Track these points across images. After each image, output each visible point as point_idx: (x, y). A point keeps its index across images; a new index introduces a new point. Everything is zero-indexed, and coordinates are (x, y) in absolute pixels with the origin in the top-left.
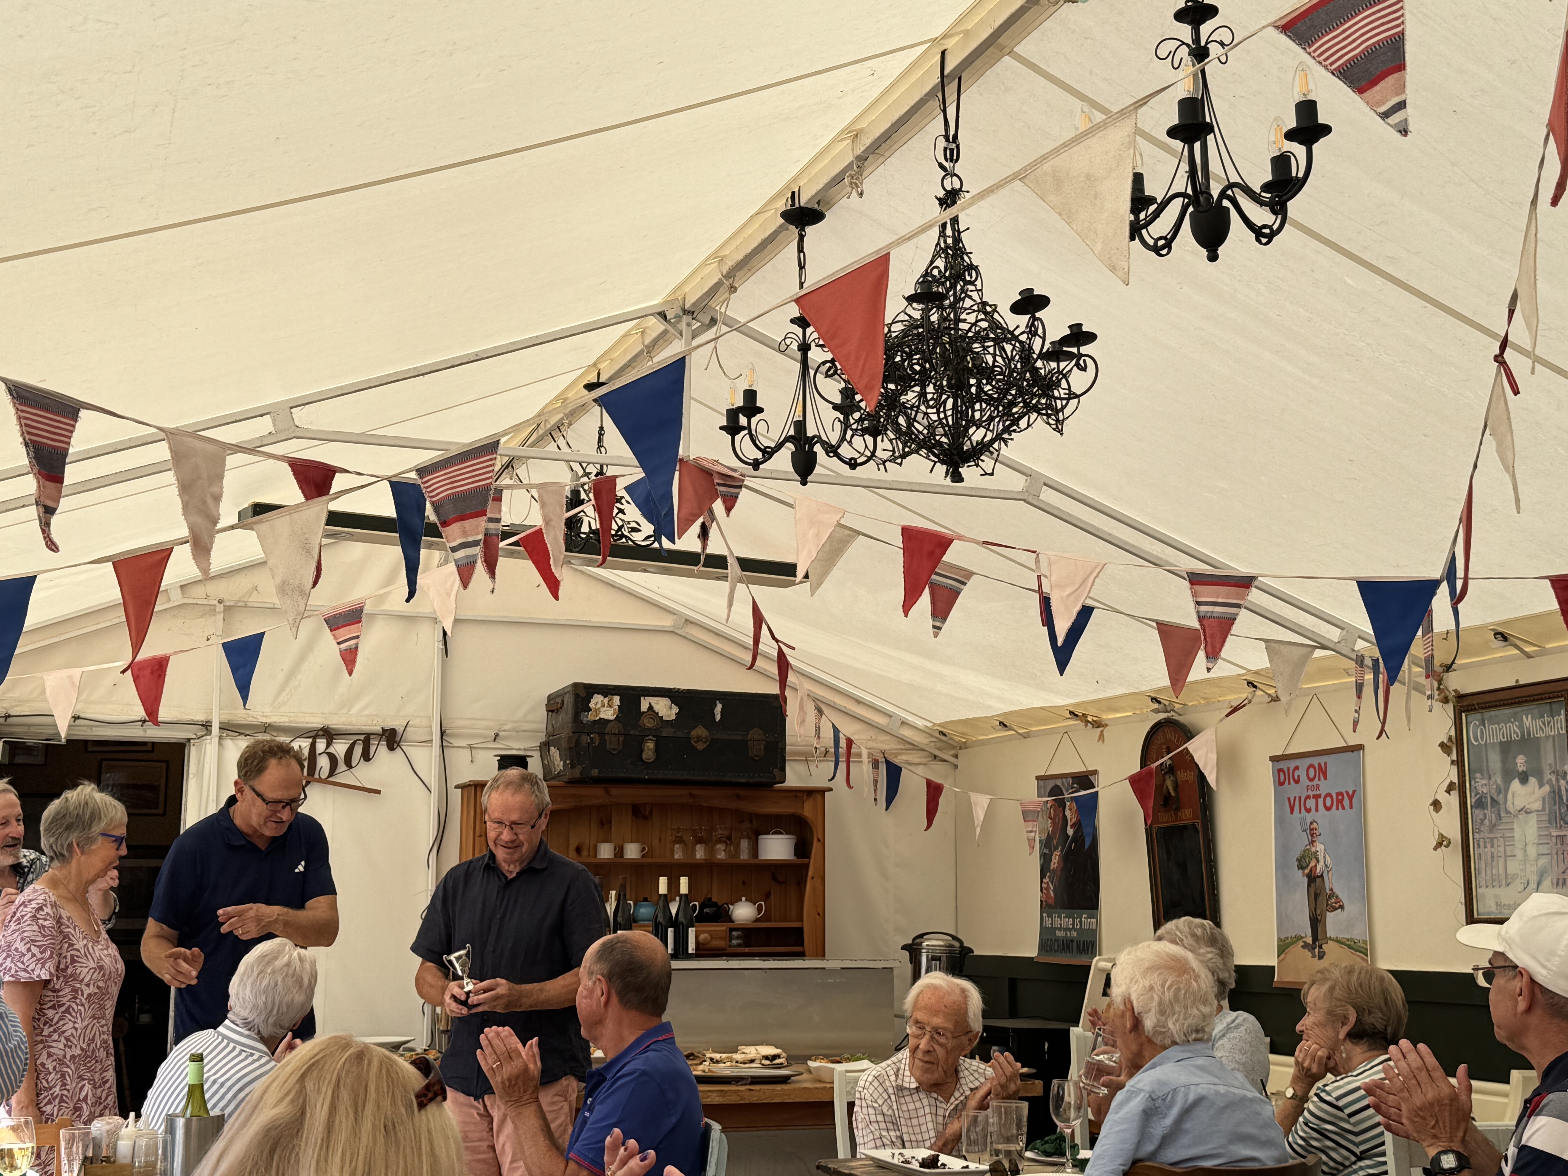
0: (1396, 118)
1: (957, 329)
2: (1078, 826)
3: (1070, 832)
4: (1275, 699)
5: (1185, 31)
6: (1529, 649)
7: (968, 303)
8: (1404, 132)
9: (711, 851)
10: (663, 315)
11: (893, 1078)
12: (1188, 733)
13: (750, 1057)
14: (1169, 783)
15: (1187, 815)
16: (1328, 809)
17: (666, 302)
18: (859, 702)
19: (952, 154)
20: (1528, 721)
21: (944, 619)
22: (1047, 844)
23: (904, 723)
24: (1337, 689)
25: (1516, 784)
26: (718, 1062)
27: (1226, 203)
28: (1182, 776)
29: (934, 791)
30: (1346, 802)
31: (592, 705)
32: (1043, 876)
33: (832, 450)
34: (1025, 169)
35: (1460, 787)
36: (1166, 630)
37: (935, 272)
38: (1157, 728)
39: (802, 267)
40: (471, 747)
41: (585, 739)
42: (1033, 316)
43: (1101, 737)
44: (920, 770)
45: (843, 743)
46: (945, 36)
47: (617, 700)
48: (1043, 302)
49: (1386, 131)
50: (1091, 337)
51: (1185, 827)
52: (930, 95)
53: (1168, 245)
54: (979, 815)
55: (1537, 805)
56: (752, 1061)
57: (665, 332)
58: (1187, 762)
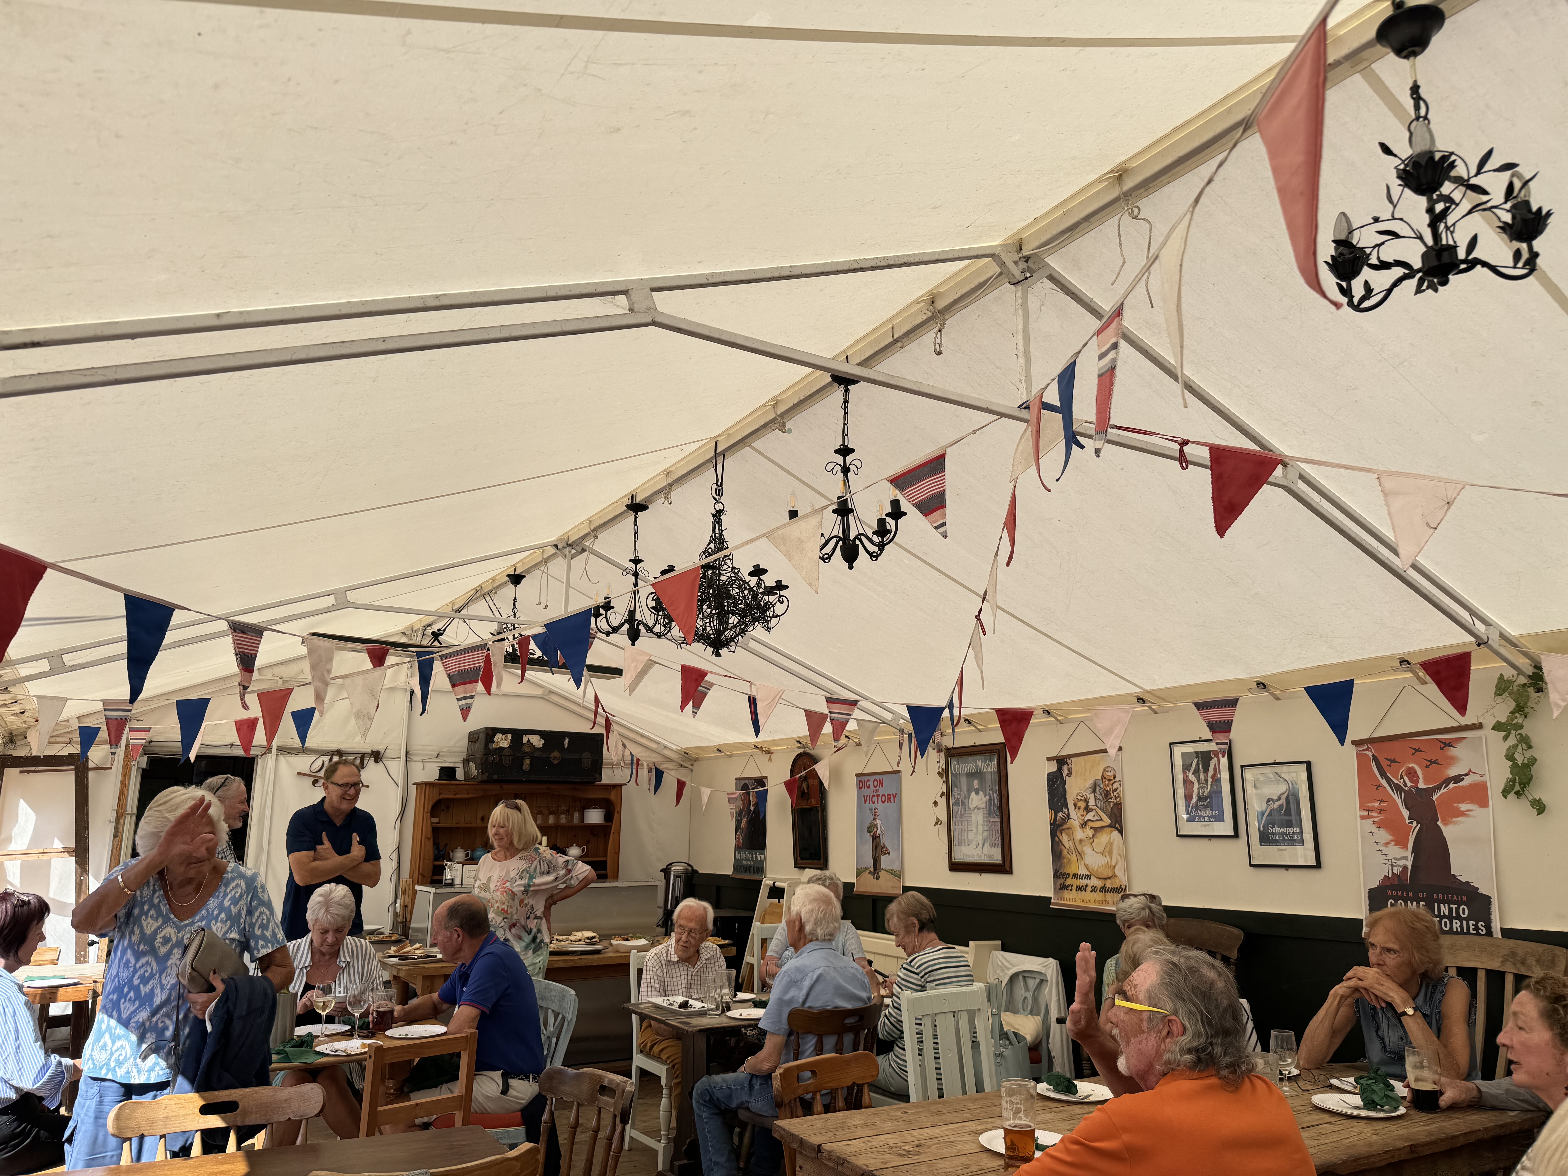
0: (942, 530)
1: (719, 580)
2: (756, 805)
3: (752, 808)
4: (859, 744)
5: (839, 459)
6: (979, 727)
7: (725, 567)
8: (945, 537)
9: (558, 818)
10: (556, 546)
11: (665, 955)
12: (815, 760)
13: (579, 938)
14: (804, 786)
15: (813, 803)
16: (883, 802)
17: (558, 540)
18: (642, 736)
19: (720, 492)
20: (979, 763)
21: (698, 708)
22: (740, 814)
23: (666, 747)
24: (889, 741)
25: (973, 794)
26: (560, 941)
27: (857, 542)
28: (811, 782)
29: (681, 785)
30: (892, 799)
31: (495, 739)
32: (736, 831)
33: (649, 629)
34: (769, 532)
35: (947, 795)
36: (809, 714)
37: (710, 550)
38: (799, 756)
39: (636, 533)
40: (423, 761)
41: (491, 758)
42: (759, 578)
43: (770, 759)
44: (673, 773)
45: (635, 762)
46: (718, 436)
47: (510, 736)
48: (764, 571)
49: (936, 535)
50: (786, 587)
51: (811, 809)
52: (709, 460)
53: (829, 558)
54: (705, 799)
55: (984, 806)
56: (580, 940)
57: (555, 553)
58: (814, 775)
